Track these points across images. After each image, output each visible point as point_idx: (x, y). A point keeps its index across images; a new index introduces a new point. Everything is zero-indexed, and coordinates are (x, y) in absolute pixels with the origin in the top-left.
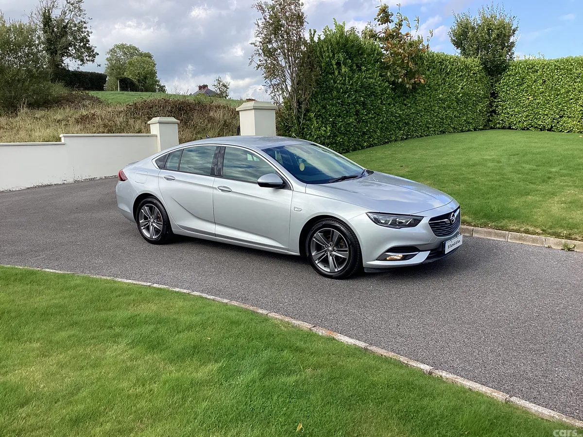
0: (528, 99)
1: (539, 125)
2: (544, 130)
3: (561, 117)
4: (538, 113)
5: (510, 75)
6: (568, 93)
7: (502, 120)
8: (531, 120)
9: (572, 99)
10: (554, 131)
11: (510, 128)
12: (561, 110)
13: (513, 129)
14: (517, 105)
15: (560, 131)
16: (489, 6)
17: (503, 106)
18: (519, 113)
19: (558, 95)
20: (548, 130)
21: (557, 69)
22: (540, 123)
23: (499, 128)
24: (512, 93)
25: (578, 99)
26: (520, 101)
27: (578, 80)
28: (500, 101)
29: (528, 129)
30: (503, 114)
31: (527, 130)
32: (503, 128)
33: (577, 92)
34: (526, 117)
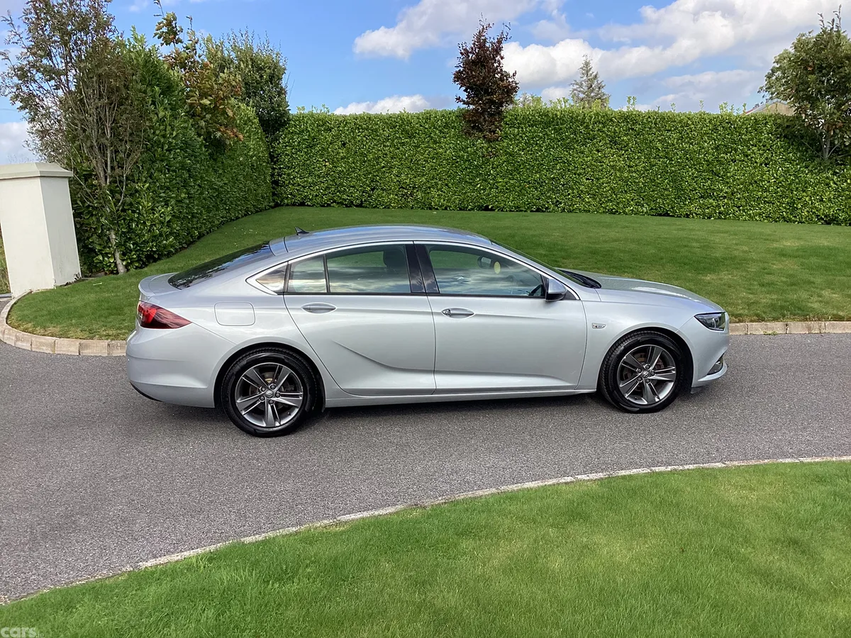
0: (325, 166)
1: (343, 199)
2: (350, 206)
3: (373, 190)
4: (341, 185)
5: (292, 133)
6: (378, 159)
7: (291, 194)
8: (333, 194)
9: (384, 167)
10: (366, 207)
11: (302, 204)
12: (372, 181)
13: (308, 205)
14: (309, 174)
15: (374, 207)
16: (244, 33)
17: (289, 175)
18: (315, 184)
19: (365, 162)
20: (357, 206)
21: (359, 129)
22: (345, 197)
23: (287, 205)
24: (301, 156)
25: (392, 168)
26: (313, 168)
27: (388, 144)
28: (283, 168)
29: (329, 205)
30: (290, 186)
31: (327, 206)
32: (294, 205)
33: (388, 158)
34: (325, 190)
